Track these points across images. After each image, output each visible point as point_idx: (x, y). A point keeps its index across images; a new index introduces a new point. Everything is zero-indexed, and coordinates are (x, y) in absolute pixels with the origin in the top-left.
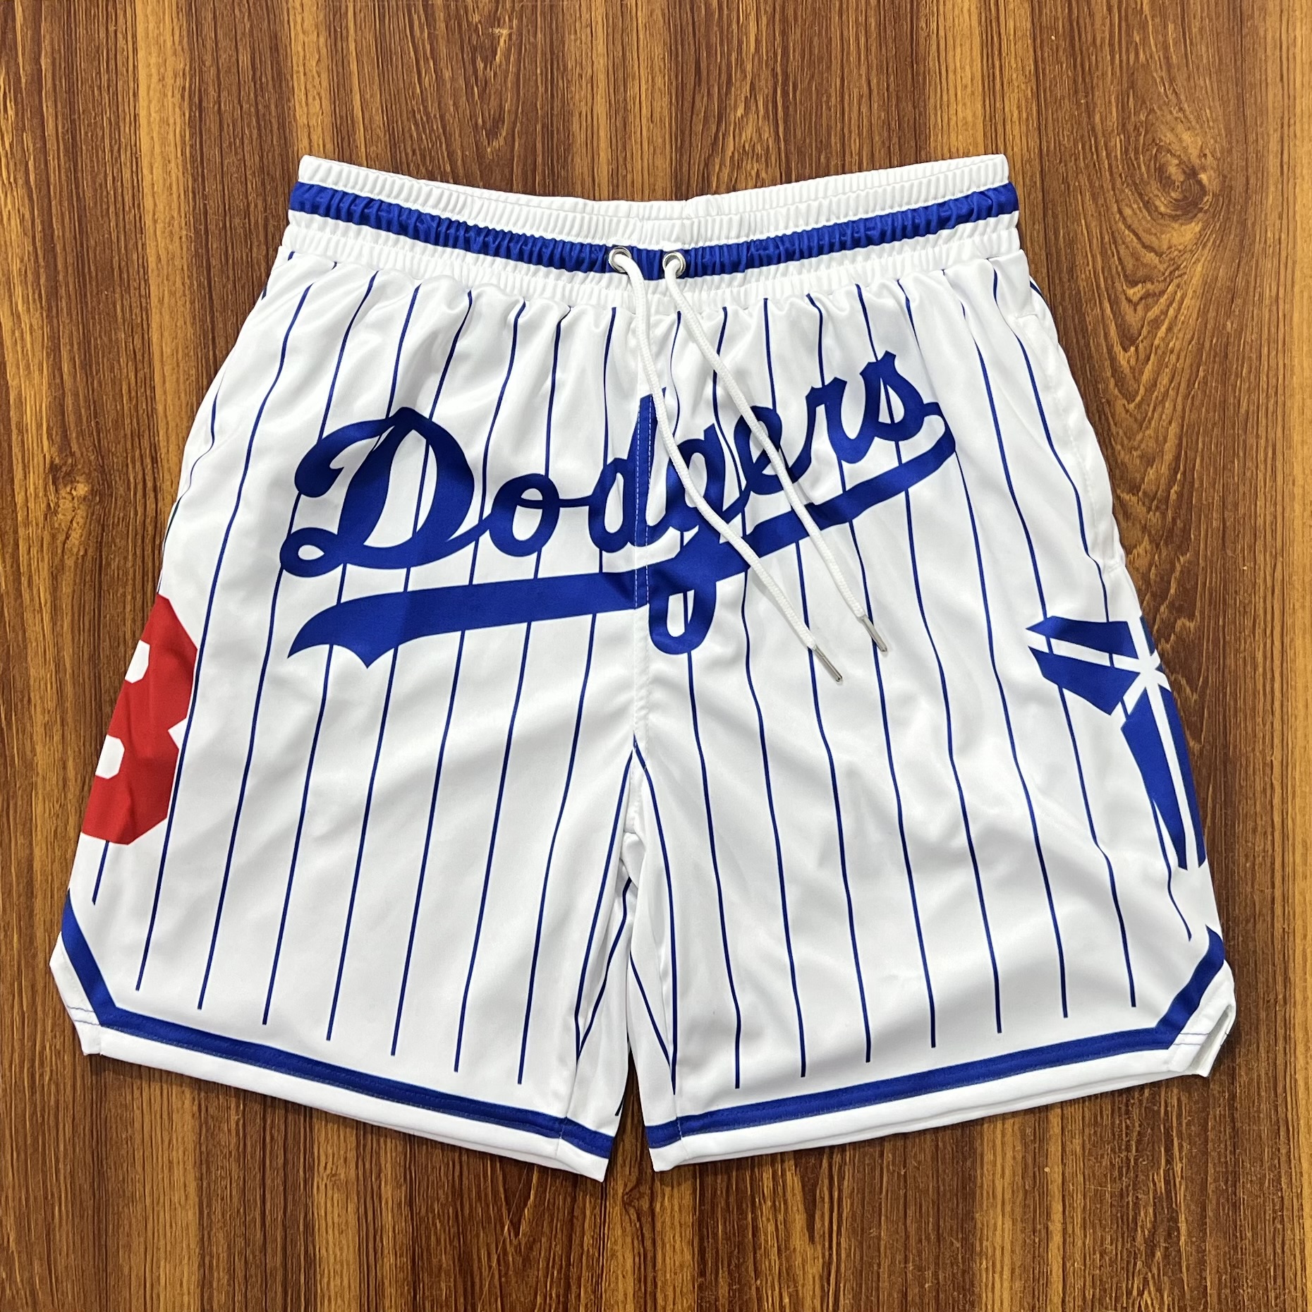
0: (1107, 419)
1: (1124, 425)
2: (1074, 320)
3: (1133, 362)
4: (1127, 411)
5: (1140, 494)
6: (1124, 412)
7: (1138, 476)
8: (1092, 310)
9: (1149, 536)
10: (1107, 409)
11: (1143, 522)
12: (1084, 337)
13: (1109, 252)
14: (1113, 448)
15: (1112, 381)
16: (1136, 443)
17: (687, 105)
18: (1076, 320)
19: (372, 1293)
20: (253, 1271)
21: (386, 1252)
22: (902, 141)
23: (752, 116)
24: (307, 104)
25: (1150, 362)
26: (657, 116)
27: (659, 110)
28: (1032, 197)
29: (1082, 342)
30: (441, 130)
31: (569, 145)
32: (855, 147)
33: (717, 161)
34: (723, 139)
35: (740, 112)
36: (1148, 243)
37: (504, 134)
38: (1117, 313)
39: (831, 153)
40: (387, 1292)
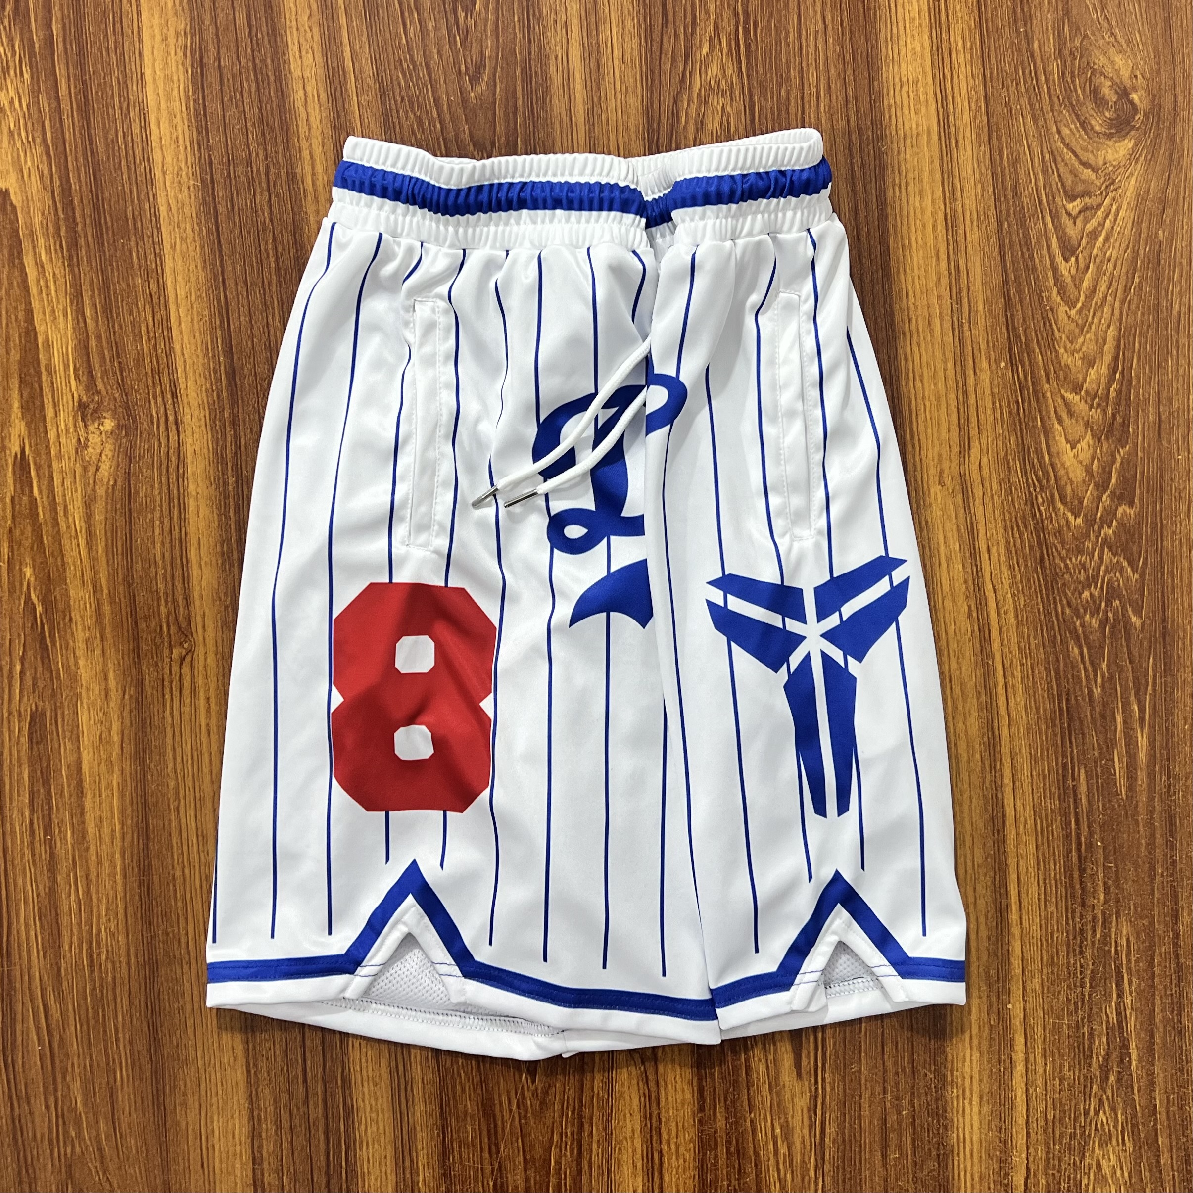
0: (1051, 325)
1: (1066, 331)
2: (1018, 234)
3: (1073, 271)
4: (1069, 317)
5: (1083, 393)
6: (1066, 318)
7: (1081, 377)
8: (1035, 224)
9: (1091, 431)
10: (1050, 315)
11: (1086, 419)
12: (1028, 249)
13: (1050, 170)
14: (1057, 352)
15: (1055, 290)
16: (1077, 347)
17: (656, 46)
18: (1021, 235)
19: (406, 1137)
20: (297, 1121)
21: (416, 1100)
22: (856, 73)
23: (716, 53)
24: (301, 57)
25: (1090, 271)
26: (628, 57)
27: (630, 51)
28: (978, 121)
29: (1027, 256)
30: (427, 78)
31: (547, 87)
32: (813, 80)
33: (685, 98)
34: (690, 76)
35: (705, 50)
36: (1085, 160)
37: (486, 79)
38: (1058, 227)
39: (791, 86)
40: (419, 1136)
